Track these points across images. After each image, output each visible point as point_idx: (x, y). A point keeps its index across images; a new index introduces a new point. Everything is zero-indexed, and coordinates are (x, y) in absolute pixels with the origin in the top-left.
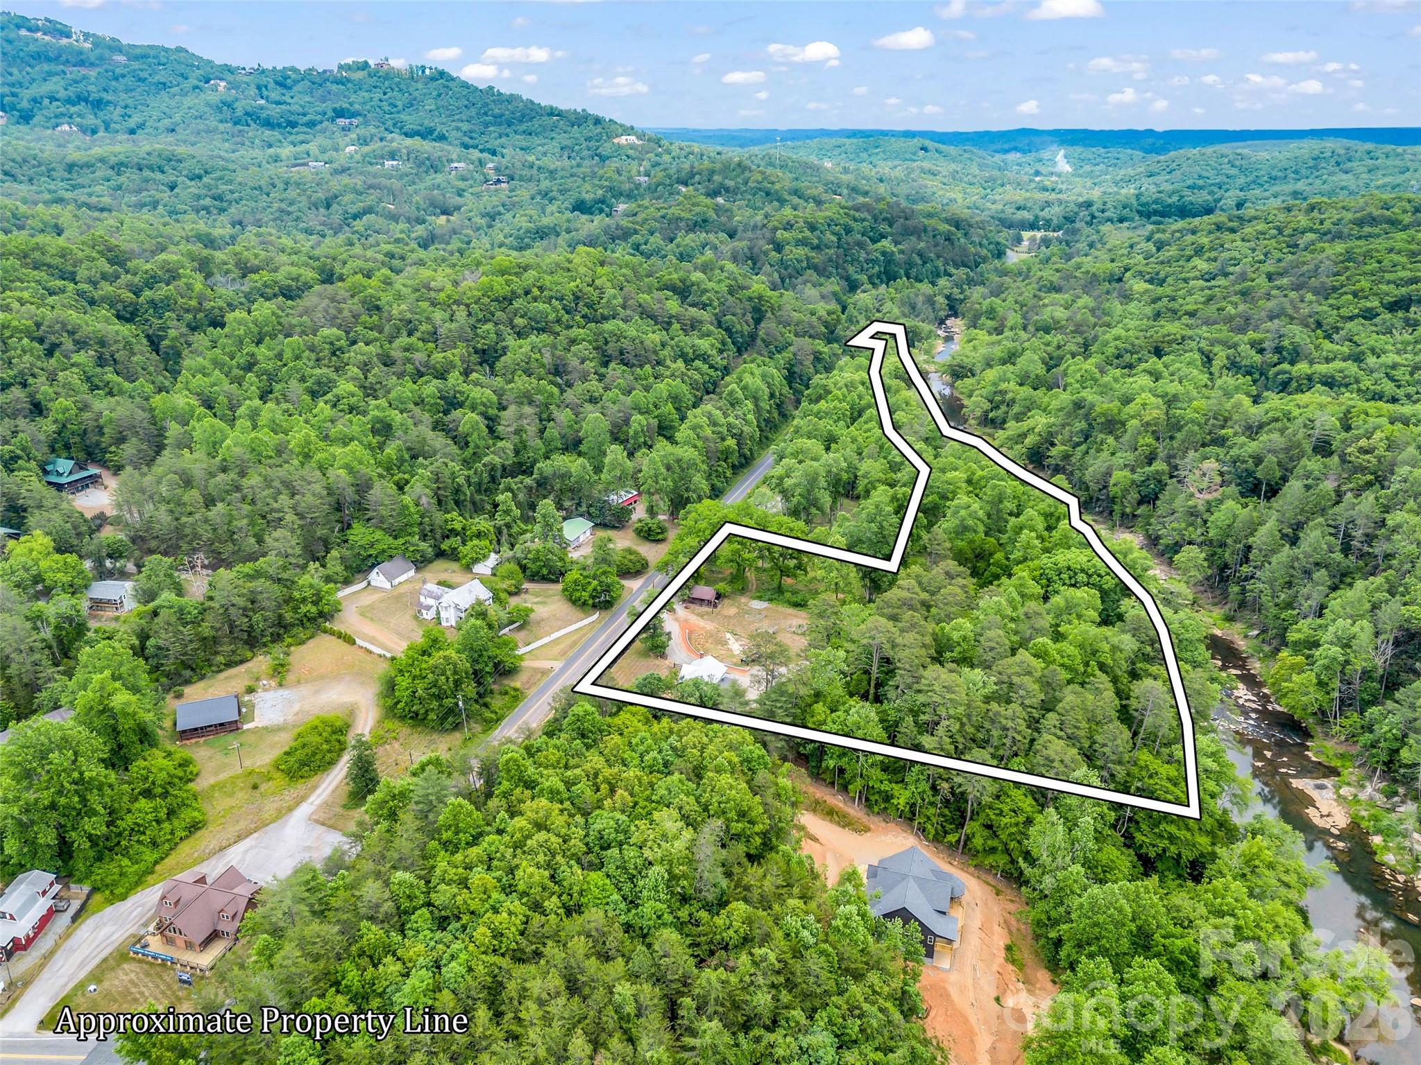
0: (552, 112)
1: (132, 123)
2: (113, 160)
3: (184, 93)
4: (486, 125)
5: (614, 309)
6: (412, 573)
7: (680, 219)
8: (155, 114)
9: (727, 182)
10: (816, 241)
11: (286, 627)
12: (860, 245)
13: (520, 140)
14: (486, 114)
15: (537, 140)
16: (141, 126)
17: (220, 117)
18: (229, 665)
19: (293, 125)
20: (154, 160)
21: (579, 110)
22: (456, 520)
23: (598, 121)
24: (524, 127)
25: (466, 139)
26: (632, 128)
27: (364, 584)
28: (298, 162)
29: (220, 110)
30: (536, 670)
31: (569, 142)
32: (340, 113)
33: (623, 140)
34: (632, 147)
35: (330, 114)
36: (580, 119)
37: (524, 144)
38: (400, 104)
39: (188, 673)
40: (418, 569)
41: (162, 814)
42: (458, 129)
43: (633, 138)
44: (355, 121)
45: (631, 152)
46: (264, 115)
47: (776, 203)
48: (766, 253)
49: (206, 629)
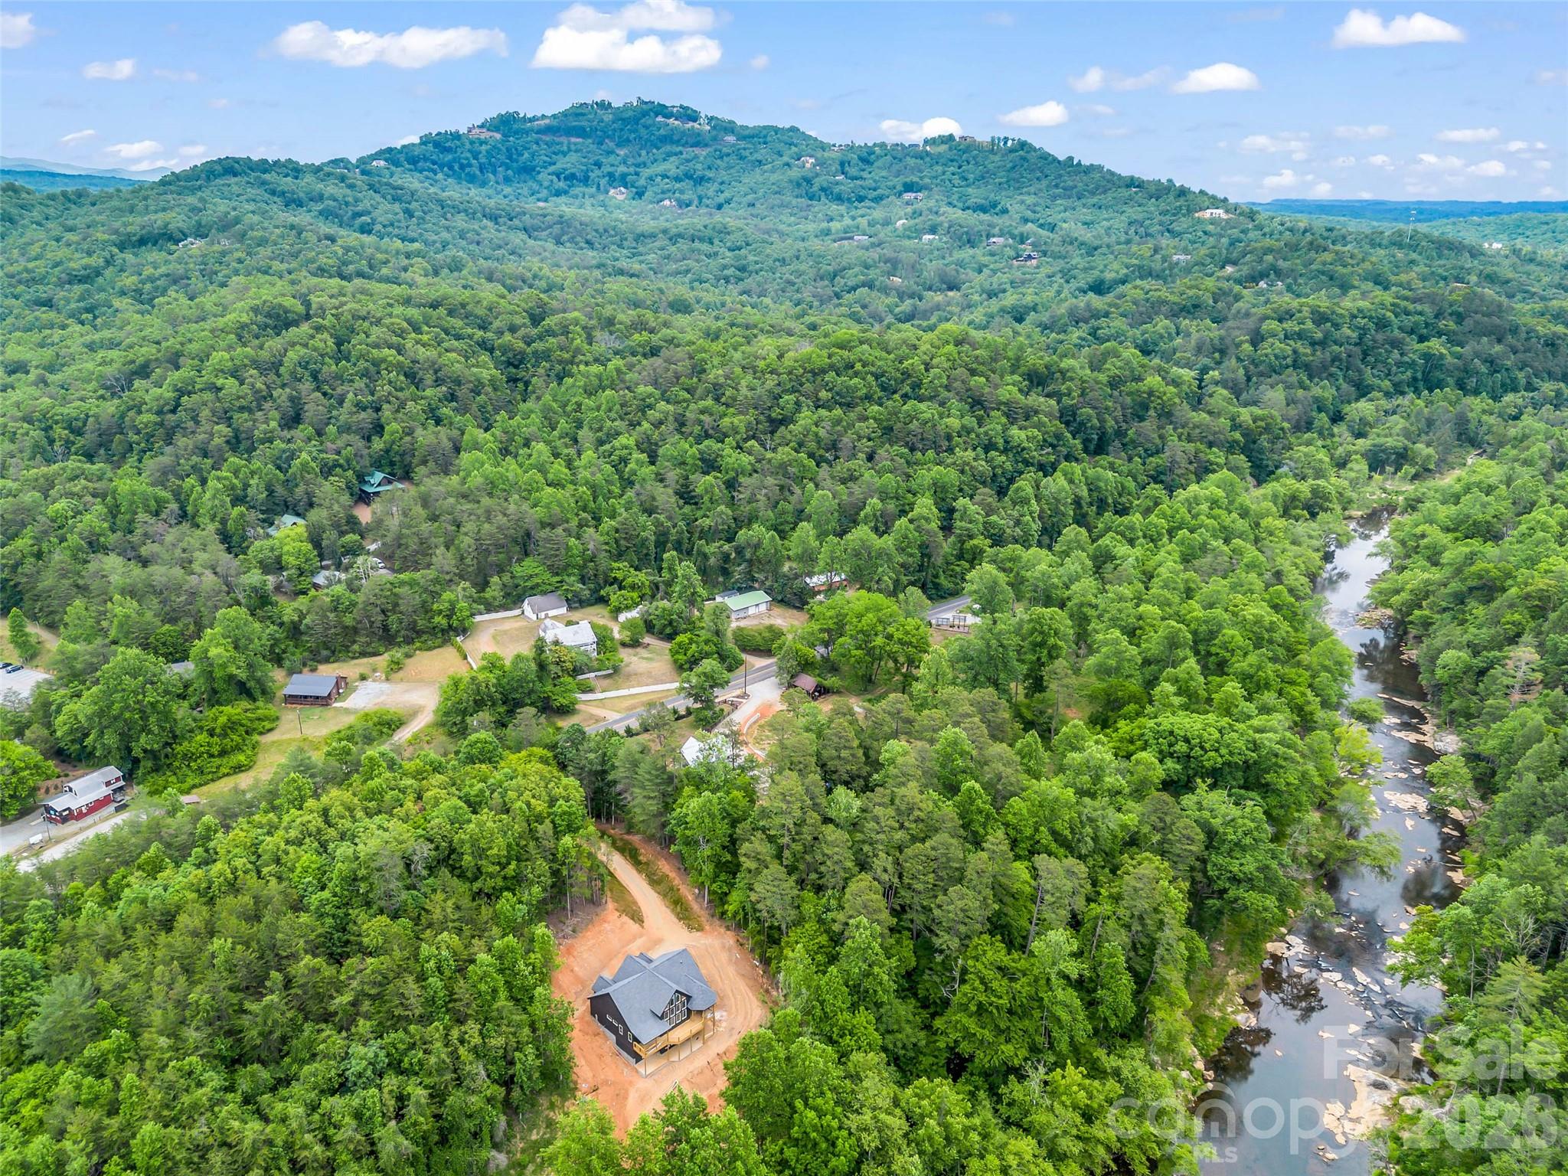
0: (1132, 183)
1: (721, 198)
2: (674, 231)
3: (773, 171)
4: (1055, 198)
5: (935, 389)
6: (563, 610)
7: (1164, 302)
8: (743, 189)
9: (1280, 263)
10: (1319, 335)
11: (420, 633)
12: (1395, 344)
13: (1085, 214)
14: (1057, 186)
15: (1105, 214)
16: (728, 201)
17: (797, 191)
18: (363, 654)
19: (861, 199)
20: (709, 232)
21: (1164, 181)
22: (621, 568)
23: (1183, 192)
24: (1095, 200)
25: (1029, 214)
26: (1225, 200)
27: (517, 612)
28: (847, 235)
29: (799, 185)
30: (592, 716)
31: (1140, 217)
32: (909, 187)
33: (1207, 214)
34: (1213, 222)
35: (900, 188)
36: (1161, 191)
37: (1089, 218)
38: (971, 177)
39: (325, 653)
40: (570, 608)
41: (215, 750)
42: (1023, 202)
43: (1220, 213)
44: (920, 195)
45: (1210, 228)
46: (836, 190)
47: (1337, 290)
48: (1238, 345)
49: (348, 620)
